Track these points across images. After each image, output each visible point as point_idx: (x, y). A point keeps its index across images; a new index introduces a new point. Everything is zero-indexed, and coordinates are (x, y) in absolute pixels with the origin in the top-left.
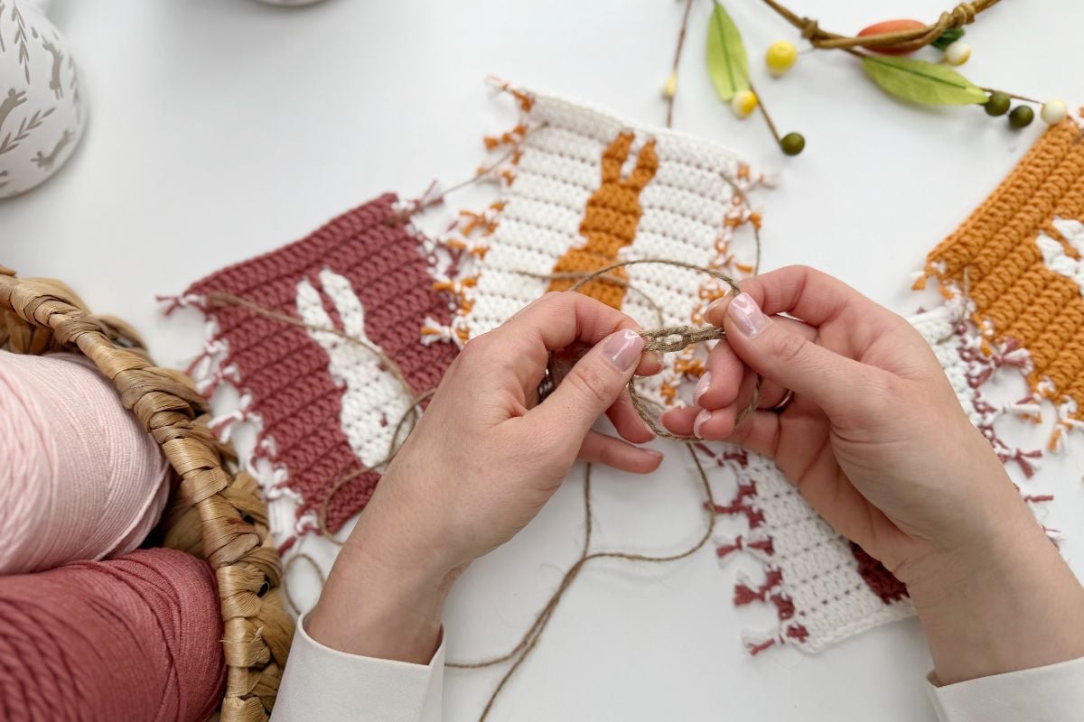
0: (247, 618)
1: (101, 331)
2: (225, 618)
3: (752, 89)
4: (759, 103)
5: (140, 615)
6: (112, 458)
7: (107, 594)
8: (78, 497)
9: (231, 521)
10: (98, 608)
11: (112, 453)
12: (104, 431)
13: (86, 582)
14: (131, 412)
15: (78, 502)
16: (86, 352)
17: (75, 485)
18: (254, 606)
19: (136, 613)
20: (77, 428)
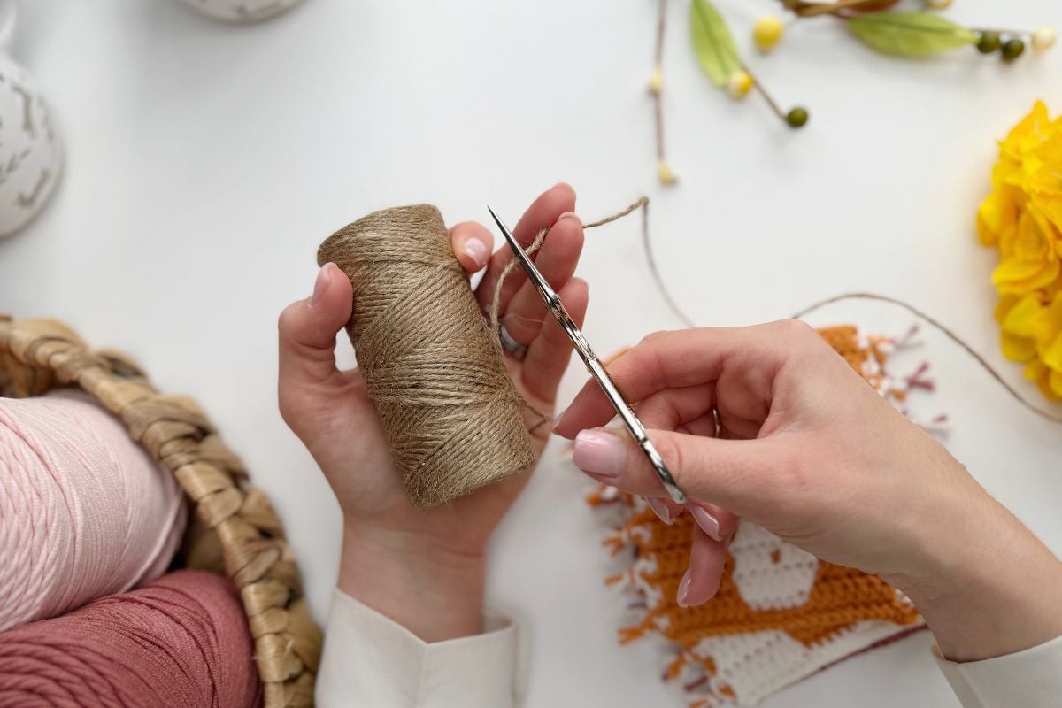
0: (277, 634)
1: (100, 365)
2: (255, 635)
3: (744, 69)
4: (754, 83)
5: (180, 640)
6: (127, 491)
7: (145, 625)
8: (99, 536)
9: (250, 540)
10: (139, 640)
11: (127, 488)
12: (116, 466)
13: (122, 616)
14: (140, 444)
15: (99, 542)
16: (89, 388)
17: (95, 524)
18: (282, 620)
19: (175, 639)
20: (90, 468)
